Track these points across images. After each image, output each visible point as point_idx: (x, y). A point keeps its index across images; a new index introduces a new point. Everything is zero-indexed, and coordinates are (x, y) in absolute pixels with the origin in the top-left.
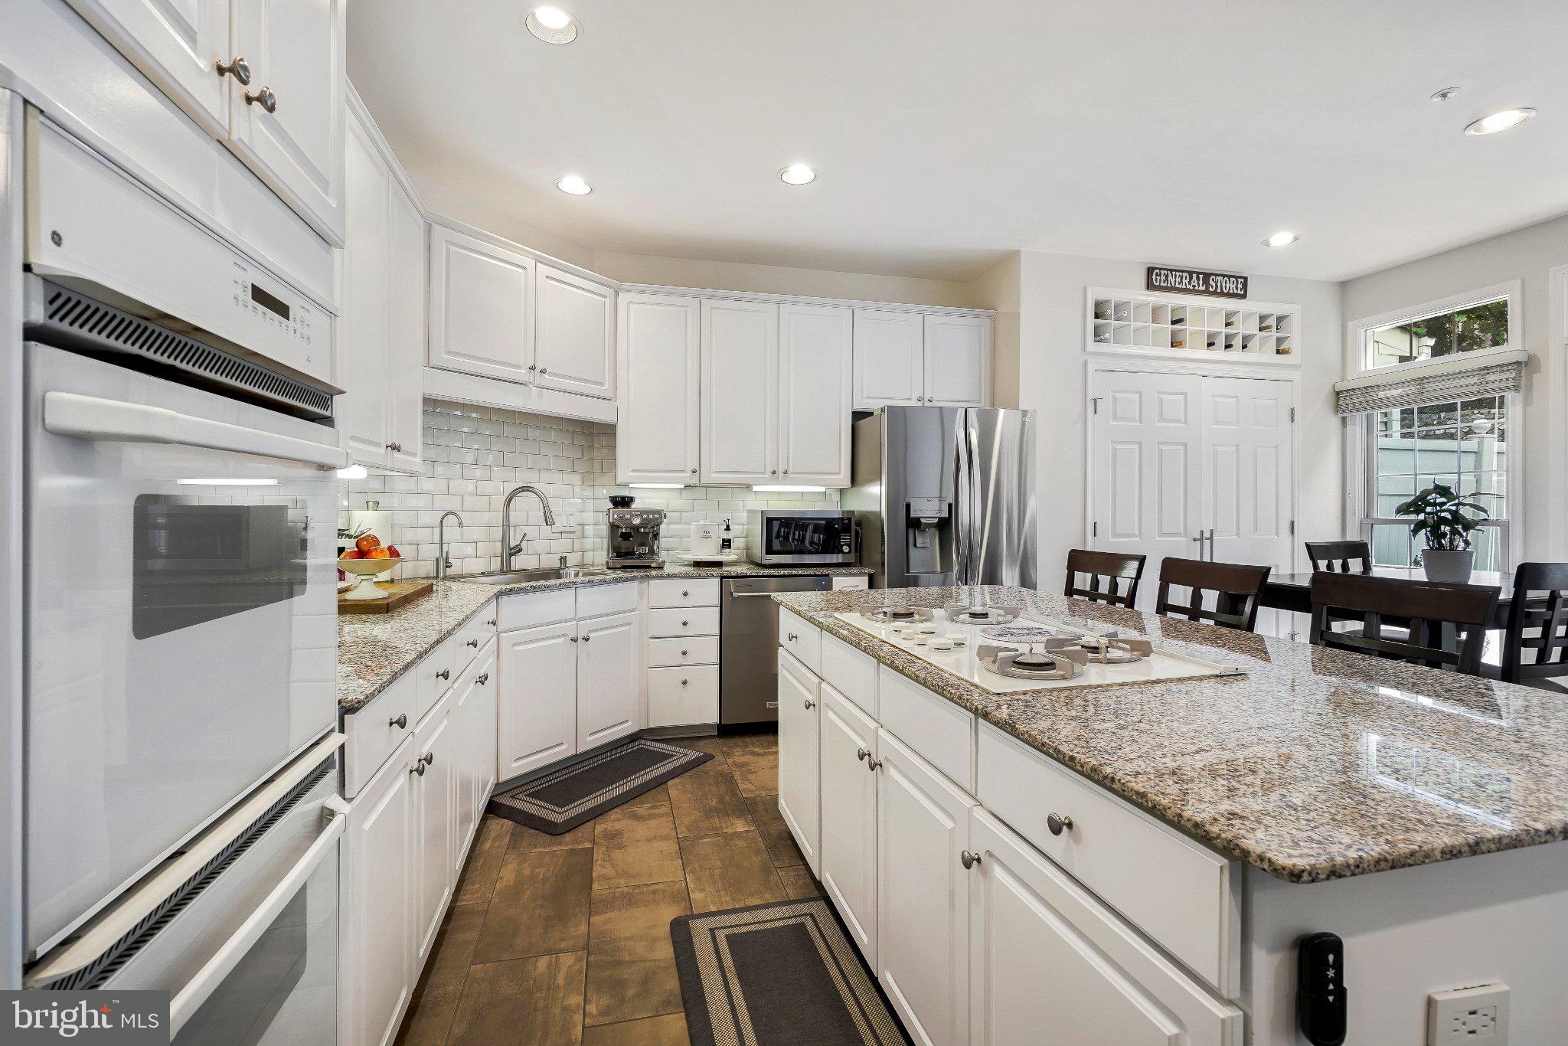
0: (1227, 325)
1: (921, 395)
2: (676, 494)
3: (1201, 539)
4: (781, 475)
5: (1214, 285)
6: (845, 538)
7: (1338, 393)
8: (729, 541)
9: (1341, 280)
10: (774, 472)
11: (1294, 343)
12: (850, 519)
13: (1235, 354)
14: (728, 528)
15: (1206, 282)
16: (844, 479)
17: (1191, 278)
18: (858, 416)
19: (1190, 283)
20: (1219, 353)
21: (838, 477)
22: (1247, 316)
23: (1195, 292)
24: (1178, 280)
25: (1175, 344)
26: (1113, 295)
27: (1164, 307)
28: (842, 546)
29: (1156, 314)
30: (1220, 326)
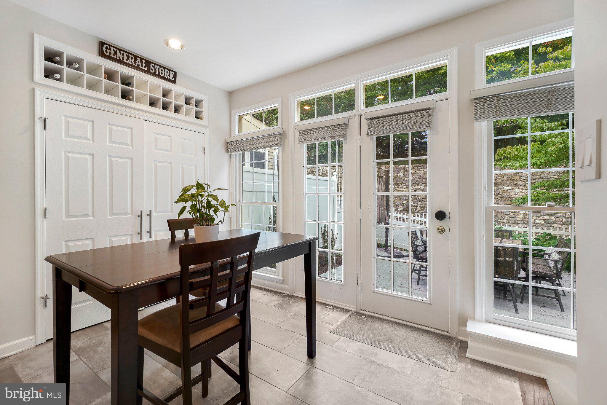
0: (164, 96)
3: (140, 216)
5: (154, 69)
7: (228, 143)
11: (205, 114)
13: (169, 113)
15: (147, 66)
17: (136, 60)
19: (135, 62)
20: (159, 110)
22: (177, 94)
23: (137, 68)
24: (125, 57)
25: (124, 96)
26: (65, 50)
27: (115, 72)
29: (110, 76)
30: (159, 95)
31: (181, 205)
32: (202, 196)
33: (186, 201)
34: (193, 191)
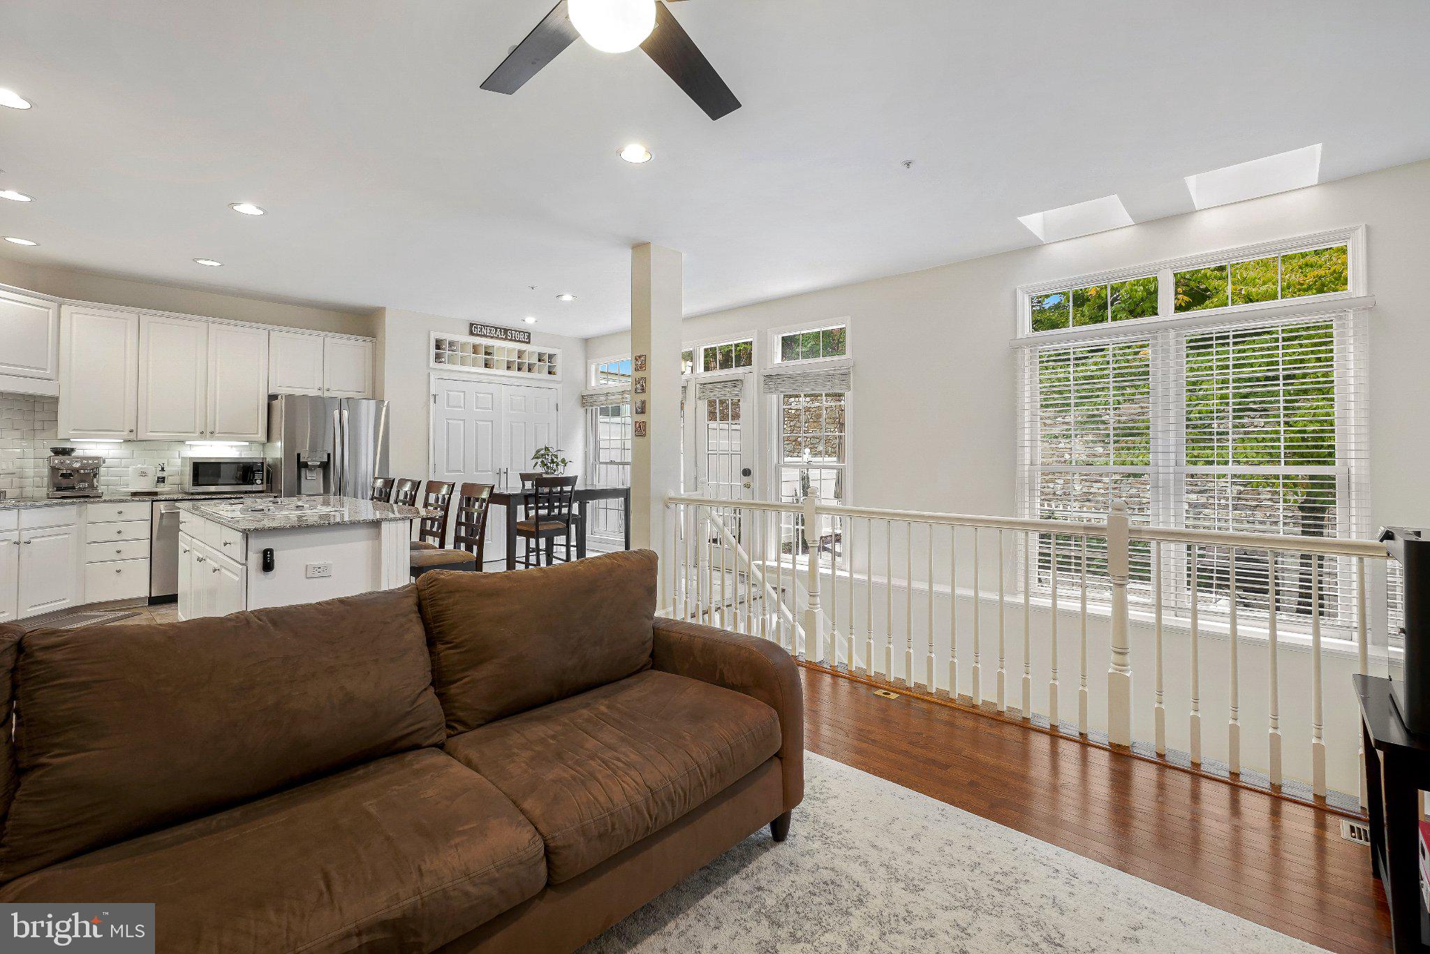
0: (519, 357)
1: (321, 386)
2: (116, 446)
3: (499, 474)
4: (208, 435)
5: (511, 335)
6: (258, 477)
7: (583, 396)
8: (164, 478)
9: (584, 337)
10: (202, 433)
11: (558, 369)
12: (262, 463)
13: (524, 374)
14: (163, 469)
15: (505, 333)
16: (262, 436)
17: (496, 331)
18: (272, 397)
19: (495, 333)
20: (515, 373)
21: (256, 436)
22: (531, 354)
23: (497, 338)
24: (488, 331)
25: (486, 366)
26: (447, 337)
27: (480, 345)
28: (256, 480)
29: (475, 349)
30: (514, 358)
31: (535, 461)
32: (548, 455)
33: (538, 458)
34: (542, 452)
